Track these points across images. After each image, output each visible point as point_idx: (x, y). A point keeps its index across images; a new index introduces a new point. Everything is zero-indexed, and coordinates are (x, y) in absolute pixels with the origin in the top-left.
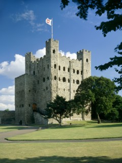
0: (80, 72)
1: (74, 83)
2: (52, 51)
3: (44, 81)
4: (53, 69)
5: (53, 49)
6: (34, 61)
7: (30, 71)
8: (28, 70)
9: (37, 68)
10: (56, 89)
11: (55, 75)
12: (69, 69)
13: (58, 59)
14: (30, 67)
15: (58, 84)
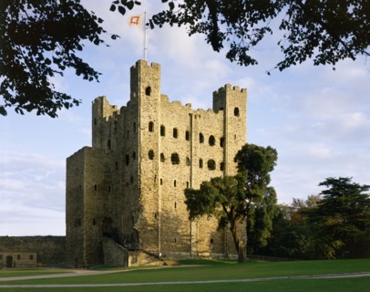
0: (218, 141)
1: (201, 166)
2: (143, 90)
3: (127, 163)
4: (144, 134)
5: (146, 86)
6: (110, 117)
7: (101, 141)
8: (98, 140)
9: (115, 133)
10: (151, 181)
11: (151, 147)
12: (187, 133)
13: (159, 108)
14: (101, 132)
15: (157, 169)
